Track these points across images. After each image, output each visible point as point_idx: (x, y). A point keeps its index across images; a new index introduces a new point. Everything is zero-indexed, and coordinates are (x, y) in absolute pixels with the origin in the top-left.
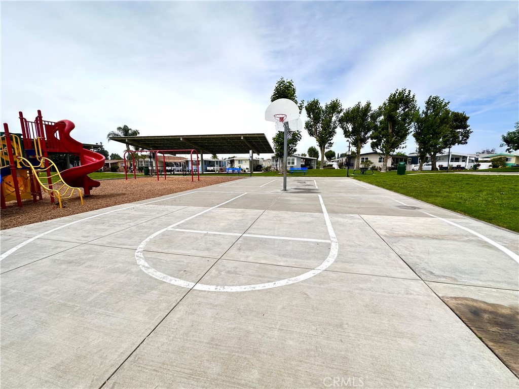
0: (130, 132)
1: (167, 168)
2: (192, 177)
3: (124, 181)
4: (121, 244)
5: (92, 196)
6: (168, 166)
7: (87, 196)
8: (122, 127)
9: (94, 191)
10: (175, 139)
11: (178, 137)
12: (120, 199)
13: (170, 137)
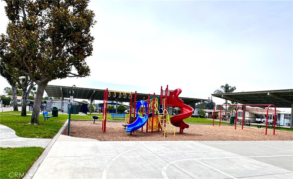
0: (229, 89)
1: (257, 119)
2: (274, 131)
3: (211, 127)
4: (166, 159)
5: (184, 133)
6: (258, 118)
7: (181, 133)
8: (224, 85)
9: (185, 130)
10: (263, 94)
11: (265, 92)
12: (196, 137)
13: (258, 93)
